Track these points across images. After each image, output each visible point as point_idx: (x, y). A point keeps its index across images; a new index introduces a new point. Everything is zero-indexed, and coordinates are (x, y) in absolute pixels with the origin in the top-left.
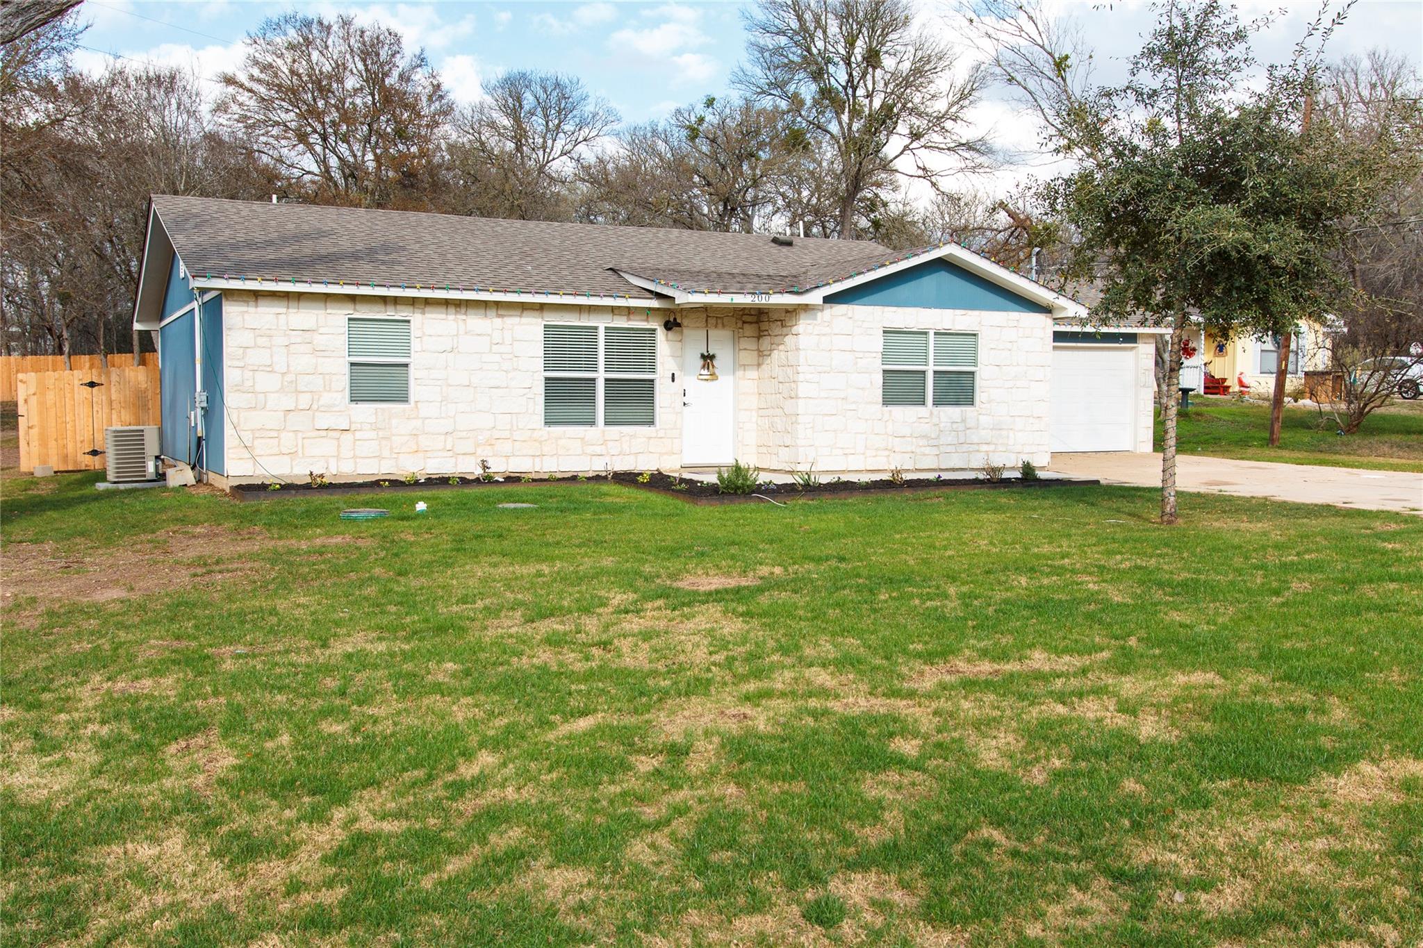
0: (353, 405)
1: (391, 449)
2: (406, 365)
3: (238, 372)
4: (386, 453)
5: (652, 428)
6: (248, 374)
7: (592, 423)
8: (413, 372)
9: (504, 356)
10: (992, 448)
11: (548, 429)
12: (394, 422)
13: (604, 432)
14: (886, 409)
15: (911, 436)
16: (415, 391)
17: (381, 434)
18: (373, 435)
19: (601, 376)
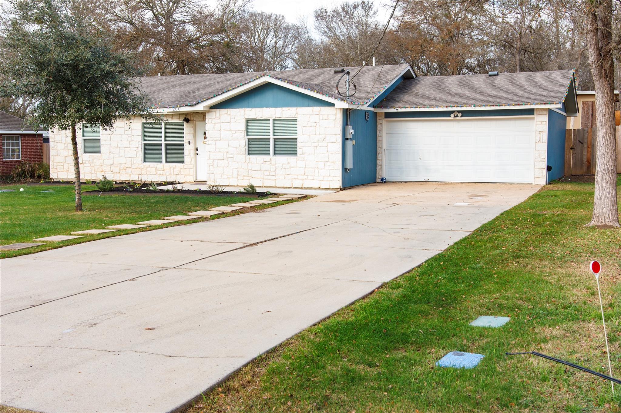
0: (84, 154)
1: (94, 170)
2: (100, 140)
3: (53, 143)
4: (93, 172)
5: (183, 164)
6: (55, 144)
7: (161, 162)
8: (102, 142)
9: (129, 135)
10: (305, 177)
11: (145, 164)
12: (95, 160)
13: (163, 165)
14: (248, 157)
15: (260, 170)
16: (102, 149)
17: (91, 165)
18: (89, 165)
19: (163, 142)
